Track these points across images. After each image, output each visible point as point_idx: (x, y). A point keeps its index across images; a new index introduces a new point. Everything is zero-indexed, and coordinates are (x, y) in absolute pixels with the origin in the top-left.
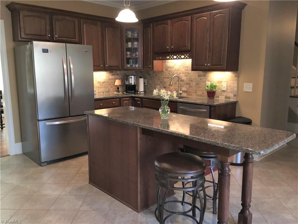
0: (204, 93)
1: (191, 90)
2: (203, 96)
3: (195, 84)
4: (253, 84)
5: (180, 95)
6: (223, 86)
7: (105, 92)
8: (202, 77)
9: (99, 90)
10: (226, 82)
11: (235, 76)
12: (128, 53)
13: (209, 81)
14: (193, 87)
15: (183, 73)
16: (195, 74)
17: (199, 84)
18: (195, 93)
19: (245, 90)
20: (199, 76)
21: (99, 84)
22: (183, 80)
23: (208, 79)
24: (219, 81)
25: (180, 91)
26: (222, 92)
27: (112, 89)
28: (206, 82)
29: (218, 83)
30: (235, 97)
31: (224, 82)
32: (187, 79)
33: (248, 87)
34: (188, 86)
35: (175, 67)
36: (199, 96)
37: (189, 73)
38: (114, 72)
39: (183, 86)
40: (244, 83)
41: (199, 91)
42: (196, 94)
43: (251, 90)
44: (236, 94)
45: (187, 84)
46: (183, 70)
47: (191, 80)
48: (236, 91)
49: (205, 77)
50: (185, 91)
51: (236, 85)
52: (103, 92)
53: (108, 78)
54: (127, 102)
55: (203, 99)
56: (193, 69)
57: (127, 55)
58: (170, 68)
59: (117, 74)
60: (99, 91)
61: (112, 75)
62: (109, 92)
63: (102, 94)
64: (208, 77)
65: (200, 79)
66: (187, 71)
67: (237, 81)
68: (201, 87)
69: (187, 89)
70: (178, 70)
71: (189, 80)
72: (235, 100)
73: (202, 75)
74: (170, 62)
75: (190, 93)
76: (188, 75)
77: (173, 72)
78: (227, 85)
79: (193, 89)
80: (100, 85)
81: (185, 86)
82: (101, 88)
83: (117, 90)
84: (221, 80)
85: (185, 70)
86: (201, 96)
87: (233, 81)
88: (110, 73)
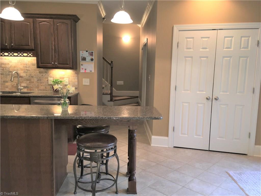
0: (47, 88)
1: (32, 85)
2: (46, 90)
3: (36, 80)
4: (90, 80)
5: (20, 91)
6: (66, 81)
8: (43, 73)
10: (68, 78)
11: (75, 73)
13: (51, 77)
14: (34, 82)
15: (21, 70)
16: (35, 71)
17: (41, 80)
18: (37, 88)
19: (84, 84)
20: (40, 72)
22: (22, 76)
23: (50, 75)
24: (61, 77)
25: (20, 86)
26: (65, 86)
28: (49, 78)
29: (60, 78)
30: (77, 89)
31: (66, 78)
32: (26, 75)
33: (86, 82)
34: (28, 82)
35: (11, 64)
36: (41, 90)
37: (29, 70)
39: (23, 82)
40: (83, 79)
41: (41, 86)
42: (39, 89)
43: (88, 84)
44: (77, 87)
45: (27, 80)
46: (21, 67)
47: (32, 76)
48: (77, 85)
49: (46, 73)
50: (25, 86)
51: (76, 80)
55: (46, 93)
56: (38, 67)
58: (3, 65)
64: (50, 73)
65: (42, 76)
66: (27, 67)
67: (77, 77)
68: (43, 83)
69: (27, 84)
70: (15, 66)
71: (29, 76)
72: (77, 92)
73: (44, 72)
74: (4, 59)
75: (31, 89)
76: (28, 71)
77: (9, 68)
78: (69, 80)
79: (34, 84)
81: (25, 82)
84: (64, 76)
85: (24, 67)
86: (44, 90)
87: (74, 77)
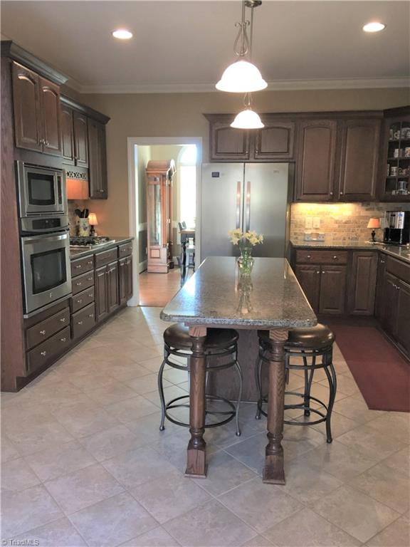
7: (347, 239)
9: (335, 234)
12: (394, 169)
21: (337, 225)
27: (363, 235)
38: (372, 205)
52: (344, 239)
53: (357, 215)
54: (366, 258)
57: (391, 172)
59: (379, 209)
60: (336, 236)
61: (367, 210)
62: (356, 239)
63: (341, 241)
80: (339, 226)
82: (339, 231)
83: (371, 237)
88: (362, 205)
